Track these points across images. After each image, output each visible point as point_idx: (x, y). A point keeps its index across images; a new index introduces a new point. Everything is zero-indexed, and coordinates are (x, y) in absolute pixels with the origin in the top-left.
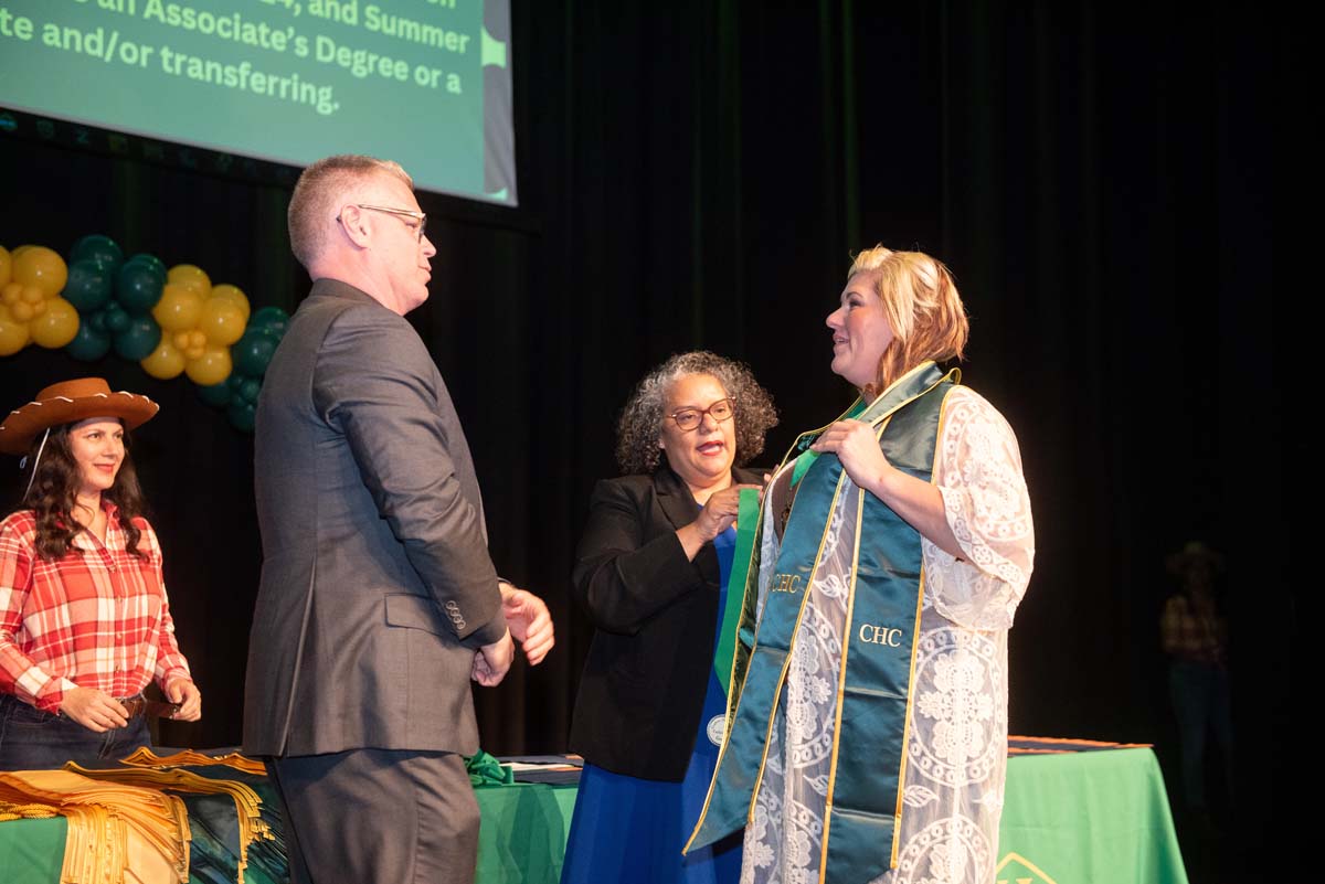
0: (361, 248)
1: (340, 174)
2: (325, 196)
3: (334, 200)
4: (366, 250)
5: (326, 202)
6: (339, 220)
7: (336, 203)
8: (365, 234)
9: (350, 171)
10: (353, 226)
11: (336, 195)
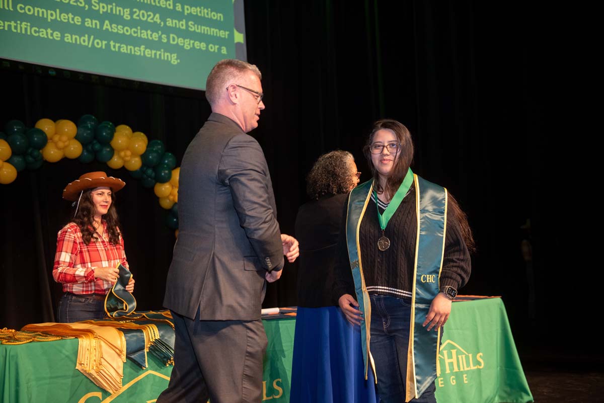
0: (234, 104)
1: (231, 69)
2: (223, 78)
3: (227, 81)
4: (237, 105)
5: (223, 81)
6: (227, 89)
7: (227, 82)
8: (236, 97)
9: (236, 69)
10: (232, 93)
11: (228, 79)
